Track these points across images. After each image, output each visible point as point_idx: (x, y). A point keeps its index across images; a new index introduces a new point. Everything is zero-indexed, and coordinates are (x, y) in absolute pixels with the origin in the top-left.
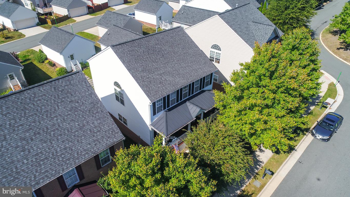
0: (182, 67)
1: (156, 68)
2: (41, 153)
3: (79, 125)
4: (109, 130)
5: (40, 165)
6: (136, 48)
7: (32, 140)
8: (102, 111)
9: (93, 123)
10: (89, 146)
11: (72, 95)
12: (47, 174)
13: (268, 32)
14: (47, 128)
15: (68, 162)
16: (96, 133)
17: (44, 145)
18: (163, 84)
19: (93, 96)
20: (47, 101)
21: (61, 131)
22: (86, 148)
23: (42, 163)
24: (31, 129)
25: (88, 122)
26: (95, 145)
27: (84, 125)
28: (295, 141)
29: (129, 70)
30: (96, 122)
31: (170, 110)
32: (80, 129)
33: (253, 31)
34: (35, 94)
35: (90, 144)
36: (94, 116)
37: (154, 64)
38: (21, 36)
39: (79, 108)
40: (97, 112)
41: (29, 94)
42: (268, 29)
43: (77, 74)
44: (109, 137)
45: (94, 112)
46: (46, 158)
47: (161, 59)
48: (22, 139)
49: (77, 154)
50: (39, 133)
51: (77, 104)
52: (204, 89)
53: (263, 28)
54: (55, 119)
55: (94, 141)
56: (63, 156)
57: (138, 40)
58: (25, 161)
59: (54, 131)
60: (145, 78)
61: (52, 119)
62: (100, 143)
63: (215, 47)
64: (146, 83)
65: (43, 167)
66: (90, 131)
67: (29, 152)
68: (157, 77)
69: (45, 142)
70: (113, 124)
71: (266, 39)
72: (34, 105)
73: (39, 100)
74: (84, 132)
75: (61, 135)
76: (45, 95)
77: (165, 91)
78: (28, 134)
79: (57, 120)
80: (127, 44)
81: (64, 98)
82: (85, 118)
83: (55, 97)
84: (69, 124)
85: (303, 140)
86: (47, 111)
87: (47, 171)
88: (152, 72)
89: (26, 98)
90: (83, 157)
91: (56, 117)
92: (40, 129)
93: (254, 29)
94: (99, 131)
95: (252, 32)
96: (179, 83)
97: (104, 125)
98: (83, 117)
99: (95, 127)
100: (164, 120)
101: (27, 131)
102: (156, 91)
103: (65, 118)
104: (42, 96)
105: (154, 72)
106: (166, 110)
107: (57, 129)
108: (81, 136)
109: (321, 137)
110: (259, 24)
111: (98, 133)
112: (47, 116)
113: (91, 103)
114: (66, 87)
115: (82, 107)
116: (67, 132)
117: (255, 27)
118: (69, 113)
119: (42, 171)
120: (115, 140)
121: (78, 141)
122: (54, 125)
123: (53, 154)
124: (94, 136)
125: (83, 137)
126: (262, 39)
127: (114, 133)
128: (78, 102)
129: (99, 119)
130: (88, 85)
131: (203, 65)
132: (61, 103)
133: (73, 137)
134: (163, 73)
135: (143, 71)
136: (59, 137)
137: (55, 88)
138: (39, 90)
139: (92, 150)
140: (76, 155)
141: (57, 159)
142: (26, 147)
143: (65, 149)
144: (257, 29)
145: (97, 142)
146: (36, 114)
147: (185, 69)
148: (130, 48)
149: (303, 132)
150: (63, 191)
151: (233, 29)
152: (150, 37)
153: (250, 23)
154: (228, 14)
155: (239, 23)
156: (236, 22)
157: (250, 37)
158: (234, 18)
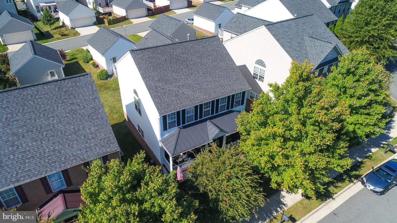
0: (207, 81)
1: (176, 79)
2: (29, 151)
3: (74, 129)
4: (105, 139)
5: (25, 163)
6: (158, 55)
7: (23, 136)
8: (102, 118)
9: (89, 129)
10: (79, 152)
11: (75, 97)
12: (29, 173)
13: (325, 50)
14: (41, 128)
15: (53, 164)
16: (90, 139)
17: (34, 143)
18: (179, 97)
19: (96, 101)
20: (48, 100)
21: (54, 132)
22: (75, 153)
23: (27, 161)
24: (25, 125)
25: (84, 127)
26: (86, 152)
27: (79, 130)
28: (335, 187)
29: (144, 78)
30: (93, 128)
31: (184, 127)
32: (75, 133)
33: (308, 48)
34: (37, 91)
35: (80, 150)
36: (93, 121)
37: (174, 74)
38: (77, 34)
39: (79, 112)
40: (96, 118)
41: (32, 90)
42: (326, 46)
43: (86, 76)
44: (102, 146)
45: (94, 118)
46: (32, 157)
47: (184, 69)
48: (14, 134)
49: (65, 158)
50: (32, 131)
51: (77, 107)
52: (233, 109)
53: (320, 45)
54: (52, 119)
55: (86, 148)
56: (50, 158)
57: (163, 47)
58: (12, 157)
59: (47, 131)
60: (159, 89)
61: (49, 118)
62: (91, 150)
63: (260, 62)
64: (159, 94)
65: (27, 165)
66: (85, 136)
69: (36, 141)
70: (110, 133)
72: (34, 102)
73: (41, 98)
74: (78, 136)
75: (53, 136)
76: (47, 94)
77: (179, 106)
78: (21, 130)
80: (149, 50)
81: (66, 99)
82: (82, 122)
83: (57, 97)
84: (64, 126)
85: (348, 188)
86: (45, 110)
87: (30, 170)
88: (169, 83)
89: (28, 94)
90: (70, 163)
91: (53, 117)
92: (34, 127)
93: (310, 45)
94: (94, 138)
95: (306, 49)
96: (198, 98)
97: (101, 132)
98: (80, 121)
99: (91, 134)
100: (175, 138)
101: (21, 127)
103: (62, 119)
104: (44, 94)
105: (171, 83)
106: (180, 126)
107: (51, 130)
108: (74, 140)
109: (372, 188)
110: (316, 40)
111: (92, 140)
112: (44, 115)
113: (93, 108)
114: (71, 88)
115: (82, 111)
116: (60, 134)
117: (311, 43)
118: (67, 115)
119: (26, 170)
120: (108, 150)
121: (69, 145)
122: (49, 125)
123: (40, 154)
124: (87, 142)
125: (75, 142)
126: (316, 58)
127: (109, 143)
128: (79, 105)
129: (97, 125)
131: (234, 82)
132: (61, 103)
133: (65, 140)
134: (182, 85)
135: (159, 80)
136: (51, 138)
137: (59, 88)
138: (43, 88)
139: (82, 157)
140: (63, 159)
141: (43, 160)
142: (16, 143)
143: (54, 151)
145: (89, 149)
146: (33, 112)
147: (210, 83)
148: (152, 54)
149: (350, 178)
150: (47, 193)
151: (280, 44)
152: (177, 44)
153: (306, 38)
154: (278, 25)
155: (290, 37)
156: (287, 36)
157: (302, 54)
158: (285, 30)
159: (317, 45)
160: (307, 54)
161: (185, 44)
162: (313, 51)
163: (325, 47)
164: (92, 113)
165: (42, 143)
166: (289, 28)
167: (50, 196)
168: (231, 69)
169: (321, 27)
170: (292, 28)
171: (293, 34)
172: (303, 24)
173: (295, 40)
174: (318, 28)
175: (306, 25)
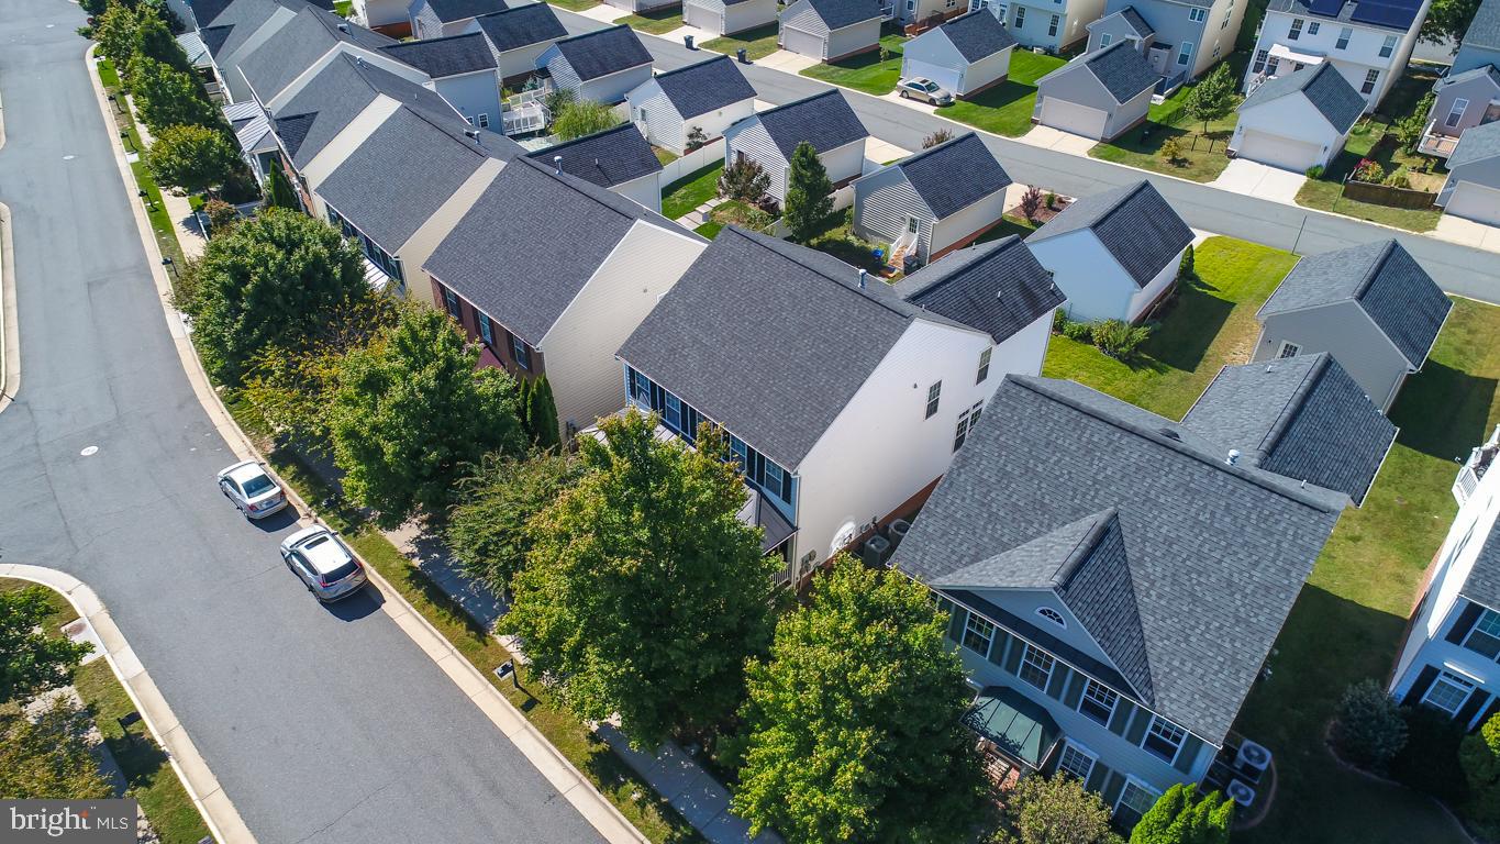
2: (491, 263)
3: (539, 277)
4: (541, 318)
5: (475, 273)
6: (750, 266)
7: (505, 244)
10: (510, 308)
13: (1020, 576)
14: (525, 247)
16: (532, 305)
17: (502, 259)
18: (672, 356)
19: (594, 264)
22: (506, 305)
24: (519, 232)
25: (547, 284)
26: (514, 315)
27: (540, 283)
33: (1035, 541)
35: (514, 307)
38: (1209, 174)
43: (626, 221)
46: (484, 272)
50: (516, 243)
51: (572, 254)
52: (762, 488)
53: (1048, 557)
54: (541, 246)
59: (523, 255)
60: (670, 318)
61: (541, 243)
66: (533, 296)
67: (490, 251)
68: (686, 338)
69: (505, 258)
72: (555, 211)
73: (564, 211)
75: (519, 267)
79: (539, 249)
81: (577, 233)
82: (553, 277)
83: (575, 223)
84: (538, 265)
86: (549, 230)
91: (544, 245)
92: (521, 241)
94: (535, 306)
95: (1027, 539)
98: (554, 273)
99: (541, 299)
102: (645, 351)
111: (532, 308)
114: (597, 224)
115: (569, 263)
116: (525, 270)
117: (1065, 537)
118: (555, 254)
120: (527, 335)
121: (514, 291)
123: (491, 276)
125: (521, 293)
126: (983, 573)
128: (576, 253)
129: (556, 295)
133: (520, 281)
143: (501, 284)
144: (1049, 545)
146: (541, 222)
153: (1091, 520)
154: (1060, 414)
155: (1040, 469)
156: (1037, 458)
157: (985, 529)
158: (1059, 442)
159: (1052, 552)
160: (1005, 547)
162: (1024, 554)
163: (1038, 569)
164: (572, 275)
165: (505, 265)
166: (1090, 451)
169: (1256, 563)
170: (1100, 459)
171: (1070, 473)
172: (1182, 490)
173: (1040, 489)
174: (1236, 553)
175: (1190, 503)
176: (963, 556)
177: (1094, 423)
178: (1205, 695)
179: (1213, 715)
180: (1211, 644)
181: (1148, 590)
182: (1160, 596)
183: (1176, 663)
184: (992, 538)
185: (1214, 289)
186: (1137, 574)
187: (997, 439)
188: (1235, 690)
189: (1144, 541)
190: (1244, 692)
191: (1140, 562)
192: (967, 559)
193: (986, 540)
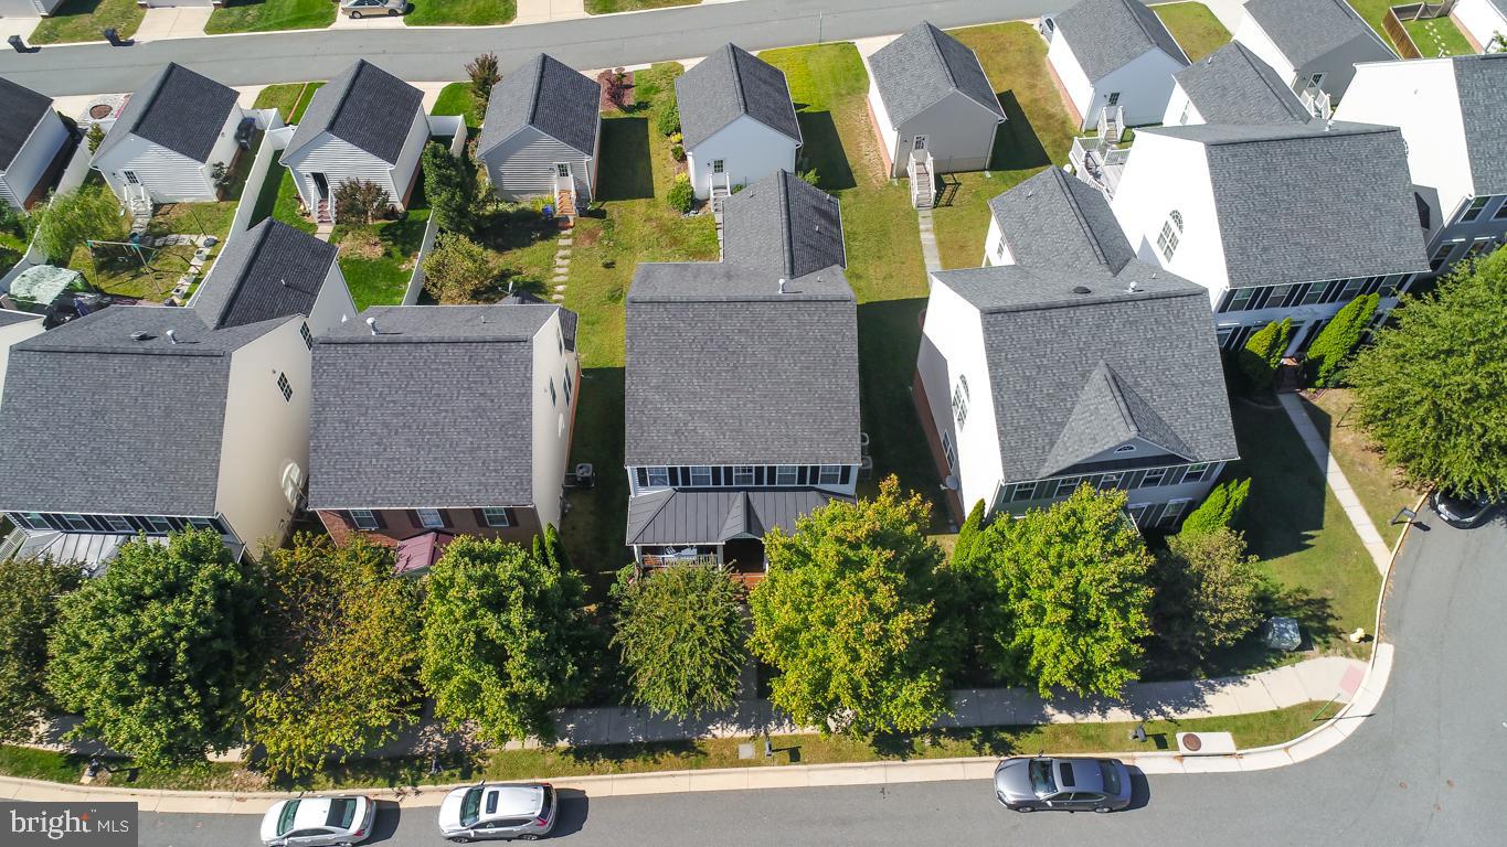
0: (762, 417)
1: (695, 393)
2: (398, 459)
3: (472, 443)
4: (514, 478)
5: (388, 479)
6: (682, 325)
7: (396, 433)
8: (523, 437)
9: (495, 452)
10: (467, 487)
11: (491, 382)
12: (390, 495)
13: (1103, 439)
14: (425, 425)
15: (425, 495)
16: (491, 471)
17: (409, 450)
18: (683, 437)
19: (524, 400)
20: (448, 376)
21: (441, 440)
22: (460, 488)
23: (392, 475)
24: (403, 414)
25: (488, 445)
26: (479, 491)
27: (479, 448)
28: (934, 743)
30: (501, 452)
31: (681, 490)
32: (470, 452)
33: (1077, 408)
35: (470, 485)
36: (506, 439)
37: (695, 380)
39: (489, 414)
41: (428, 351)
42: (1113, 429)
43: (522, 344)
44: (506, 490)
45: (509, 433)
46: (400, 472)
47: (723, 374)
48: (386, 425)
49: (444, 490)
50: (410, 427)
51: (489, 404)
52: (818, 487)
53: (1104, 417)
54: (443, 414)
55: (480, 484)
56: (423, 482)
57: (703, 306)
58: (374, 460)
59: (432, 433)
60: (649, 406)
61: (440, 411)
62: (487, 491)
64: (644, 418)
65: (391, 482)
66: (483, 463)
67: (385, 450)
68: (680, 415)
69: (411, 446)
70: (526, 471)
71: (1077, 456)
72: (426, 375)
73: (438, 370)
74: (473, 458)
75: (438, 446)
76: (450, 364)
77: (673, 457)
78: (395, 421)
79: (445, 418)
80: (668, 306)
81: (475, 382)
82: (488, 436)
83: (462, 375)
84: (459, 433)
86: (439, 395)
87: (392, 492)
88: (677, 399)
89: (421, 357)
90: (449, 501)
91: (446, 411)
92: (414, 421)
93: (1087, 403)
94: (496, 471)
95: (1070, 411)
96: (721, 452)
97: (512, 464)
98: (486, 432)
99: (495, 461)
100: (656, 507)
101: (396, 415)
102: (652, 447)
103: (459, 420)
104: (444, 364)
105: (680, 401)
106: (676, 487)
107: (438, 434)
108: (466, 464)
110: (1111, 397)
111: (494, 474)
112: (434, 404)
113: (514, 413)
114: (490, 363)
115: (494, 414)
116: (448, 446)
117: (1096, 397)
118: (470, 414)
119: (387, 489)
120: (513, 500)
121: (456, 470)
122: (436, 424)
123: (411, 471)
124: (484, 475)
125: (467, 468)
126: (1070, 450)
127: (519, 487)
128: (492, 401)
129: (510, 449)
130: (528, 375)
131: (826, 436)
132: (466, 389)
133: (452, 459)
134: (702, 412)
135: (658, 387)
136: (434, 449)
137: (471, 357)
138: (446, 351)
139: (469, 497)
140: (441, 491)
141: (413, 482)
142: (385, 440)
143: (432, 472)
144: (1092, 408)
145: (483, 487)
146: (420, 392)
147: (767, 424)
148: (669, 320)
149: (982, 742)
150: (415, 527)
151: (993, 378)
152: (739, 305)
153: (1098, 376)
154: (1030, 318)
155: (1045, 362)
156: (1038, 356)
157: (1043, 422)
158: (1044, 337)
159: (1102, 412)
160: (1062, 424)
161: (758, 308)
162: (1081, 422)
163: (1109, 428)
164: (509, 423)
165: (419, 452)
166: (1064, 332)
167: (418, 531)
168: (840, 402)
169: (1190, 346)
170: (1073, 334)
171: (1063, 354)
172: (1128, 326)
173: (1054, 375)
174: (1177, 346)
175: (1137, 331)
176: (1044, 447)
177: (1054, 312)
178: (1215, 436)
179: (1225, 444)
180: (1200, 406)
181: (1151, 397)
182: (1160, 397)
183: (1191, 429)
184: (1051, 424)
185: (805, 106)
186: (1139, 391)
187: (1006, 359)
188: (1226, 422)
189: (1130, 370)
190: (1230, 421)
191: (1137, 384)
192: (1047, 447)
193: (1049, 428)
